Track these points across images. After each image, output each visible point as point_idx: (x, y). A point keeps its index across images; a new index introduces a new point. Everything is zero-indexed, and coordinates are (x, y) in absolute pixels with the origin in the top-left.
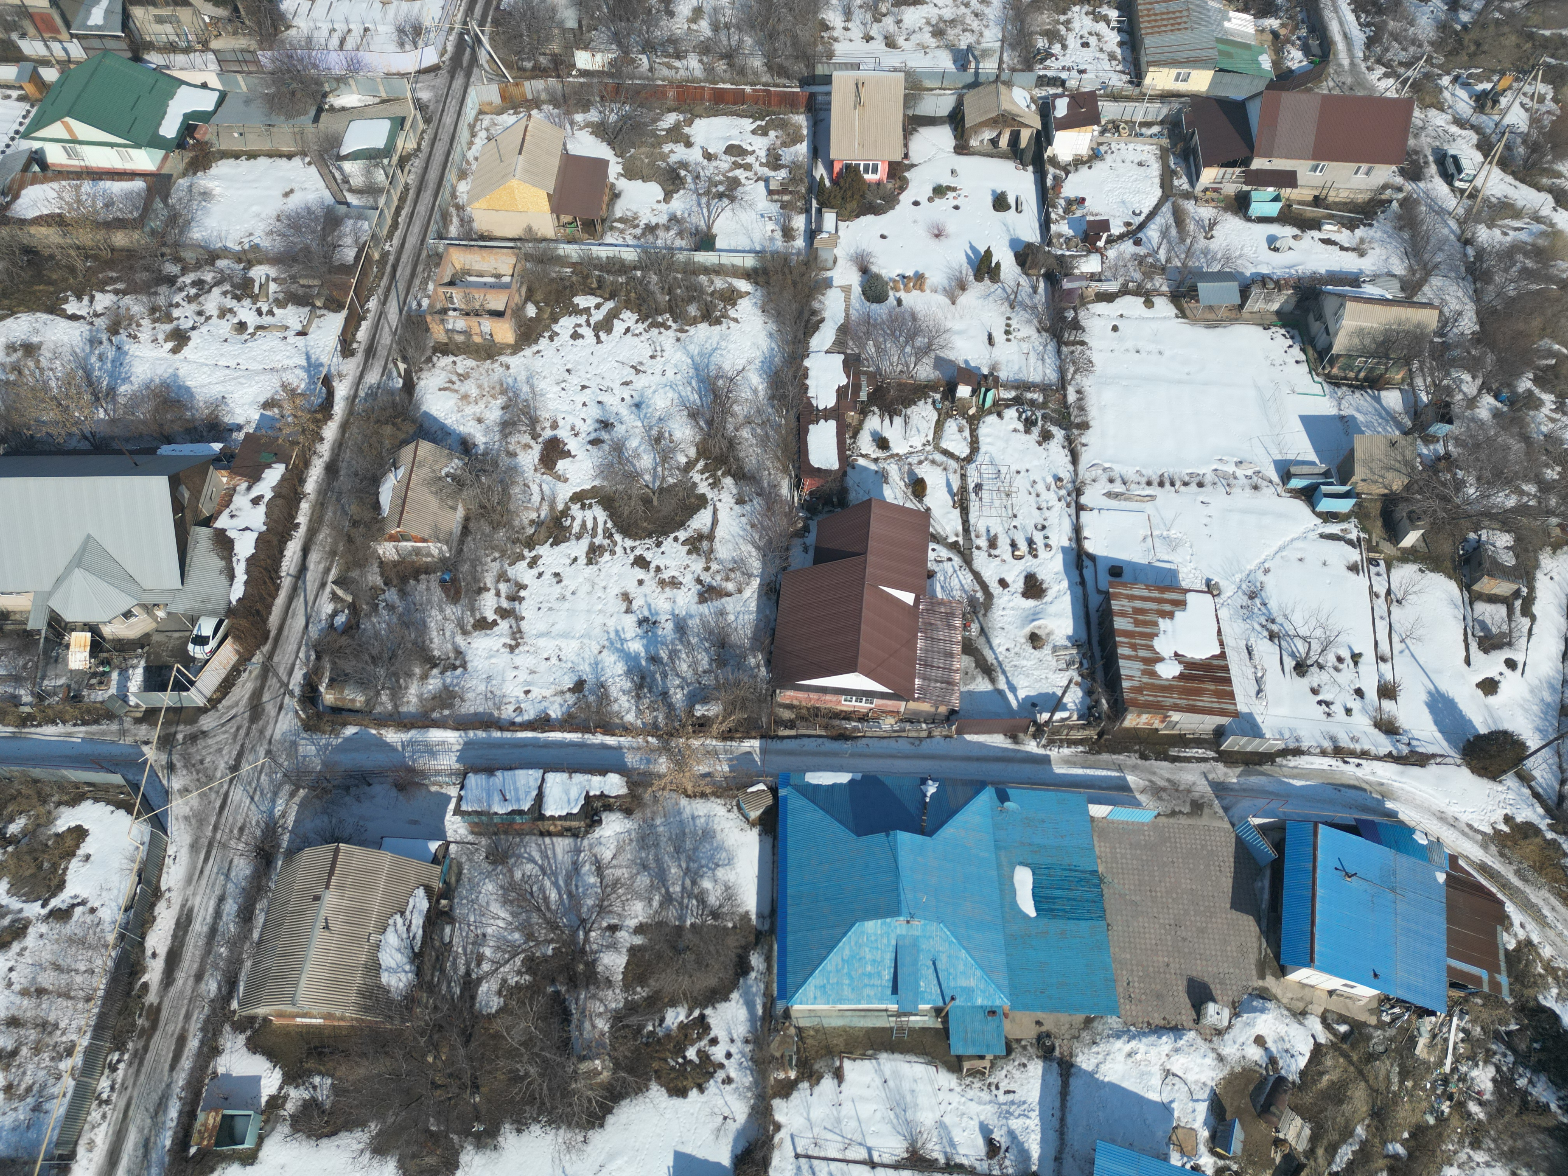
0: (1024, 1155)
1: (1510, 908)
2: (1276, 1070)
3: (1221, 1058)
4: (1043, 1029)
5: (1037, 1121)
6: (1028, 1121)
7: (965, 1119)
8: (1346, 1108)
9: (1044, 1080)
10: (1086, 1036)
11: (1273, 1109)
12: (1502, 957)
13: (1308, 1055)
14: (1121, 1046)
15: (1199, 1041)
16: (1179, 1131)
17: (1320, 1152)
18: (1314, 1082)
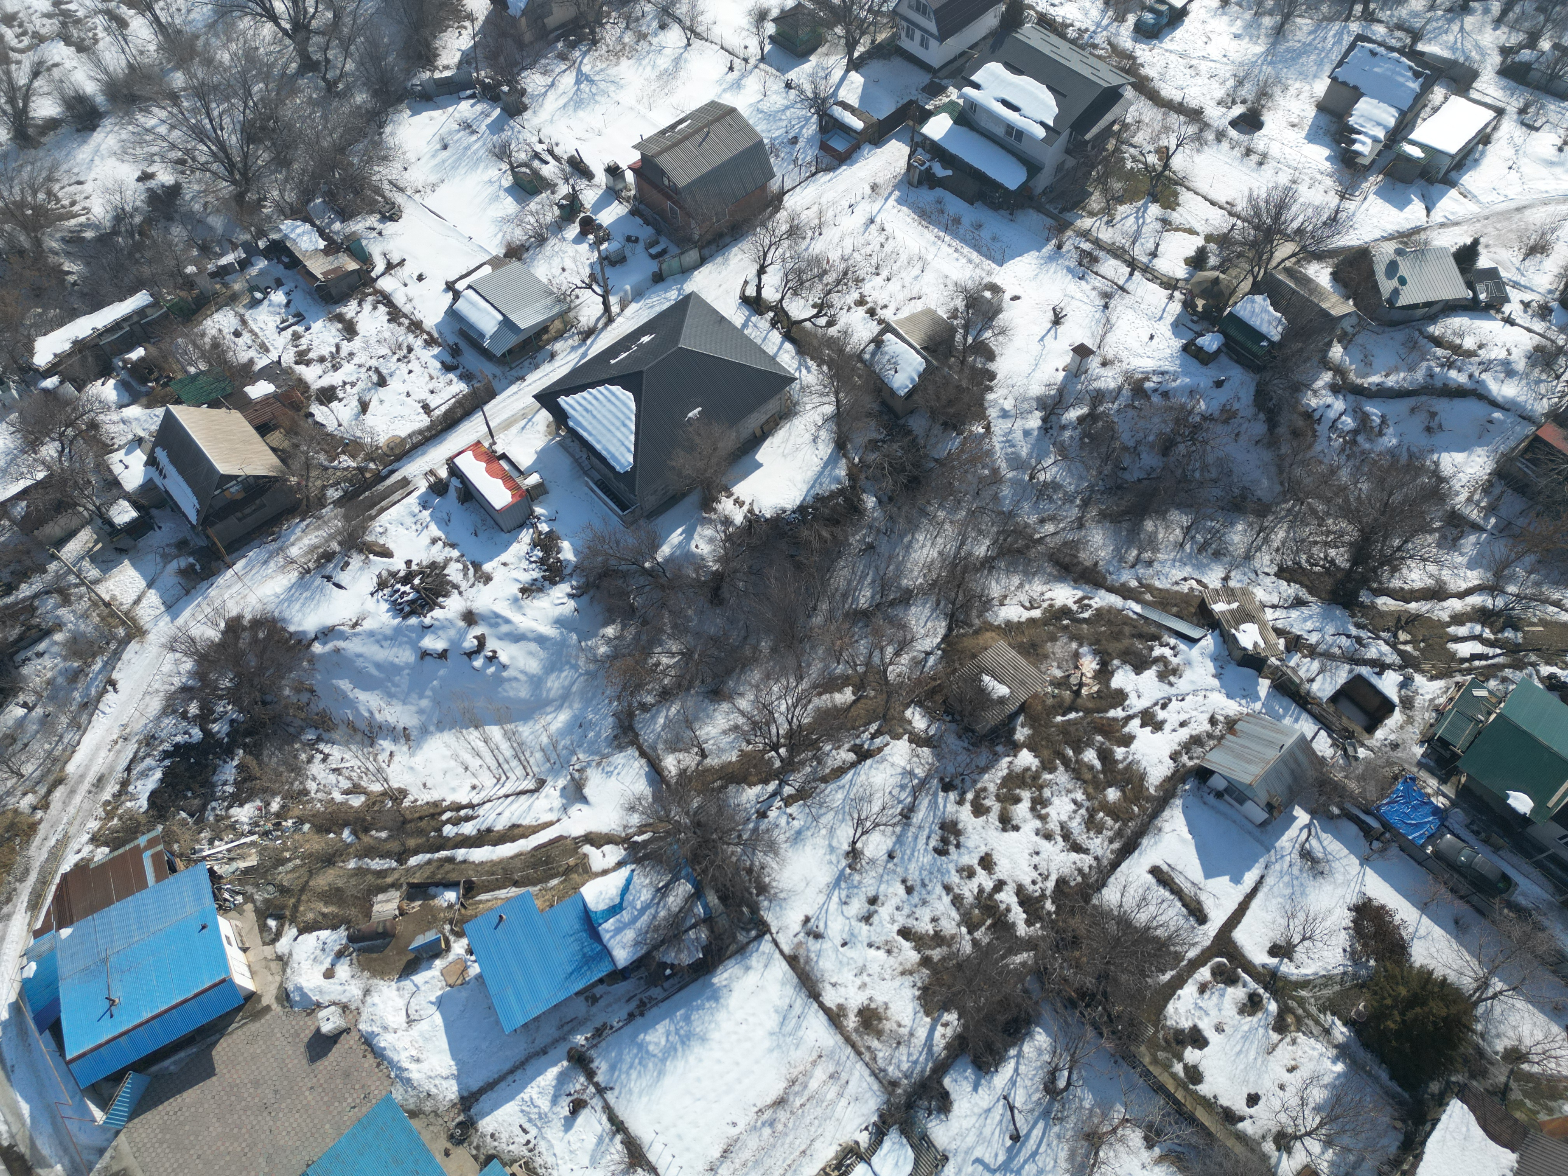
0: (562, 1079)
1: (66, 867)
2: (346, 947)
3: (367, 992)
4: (449, 1145)
5: (528, 1089)
6: (535, 1096)
7: (574, 1147)
8: (340, 883)
9: (492, 1111)
10: (428, 1106)
11: (380, 930)
12: (121, 851)
13: (315, 934)
14: (415, 1073)
15: (364, 1016)
16: (451, 982)
17: (389, 880)
18: (335, 916)
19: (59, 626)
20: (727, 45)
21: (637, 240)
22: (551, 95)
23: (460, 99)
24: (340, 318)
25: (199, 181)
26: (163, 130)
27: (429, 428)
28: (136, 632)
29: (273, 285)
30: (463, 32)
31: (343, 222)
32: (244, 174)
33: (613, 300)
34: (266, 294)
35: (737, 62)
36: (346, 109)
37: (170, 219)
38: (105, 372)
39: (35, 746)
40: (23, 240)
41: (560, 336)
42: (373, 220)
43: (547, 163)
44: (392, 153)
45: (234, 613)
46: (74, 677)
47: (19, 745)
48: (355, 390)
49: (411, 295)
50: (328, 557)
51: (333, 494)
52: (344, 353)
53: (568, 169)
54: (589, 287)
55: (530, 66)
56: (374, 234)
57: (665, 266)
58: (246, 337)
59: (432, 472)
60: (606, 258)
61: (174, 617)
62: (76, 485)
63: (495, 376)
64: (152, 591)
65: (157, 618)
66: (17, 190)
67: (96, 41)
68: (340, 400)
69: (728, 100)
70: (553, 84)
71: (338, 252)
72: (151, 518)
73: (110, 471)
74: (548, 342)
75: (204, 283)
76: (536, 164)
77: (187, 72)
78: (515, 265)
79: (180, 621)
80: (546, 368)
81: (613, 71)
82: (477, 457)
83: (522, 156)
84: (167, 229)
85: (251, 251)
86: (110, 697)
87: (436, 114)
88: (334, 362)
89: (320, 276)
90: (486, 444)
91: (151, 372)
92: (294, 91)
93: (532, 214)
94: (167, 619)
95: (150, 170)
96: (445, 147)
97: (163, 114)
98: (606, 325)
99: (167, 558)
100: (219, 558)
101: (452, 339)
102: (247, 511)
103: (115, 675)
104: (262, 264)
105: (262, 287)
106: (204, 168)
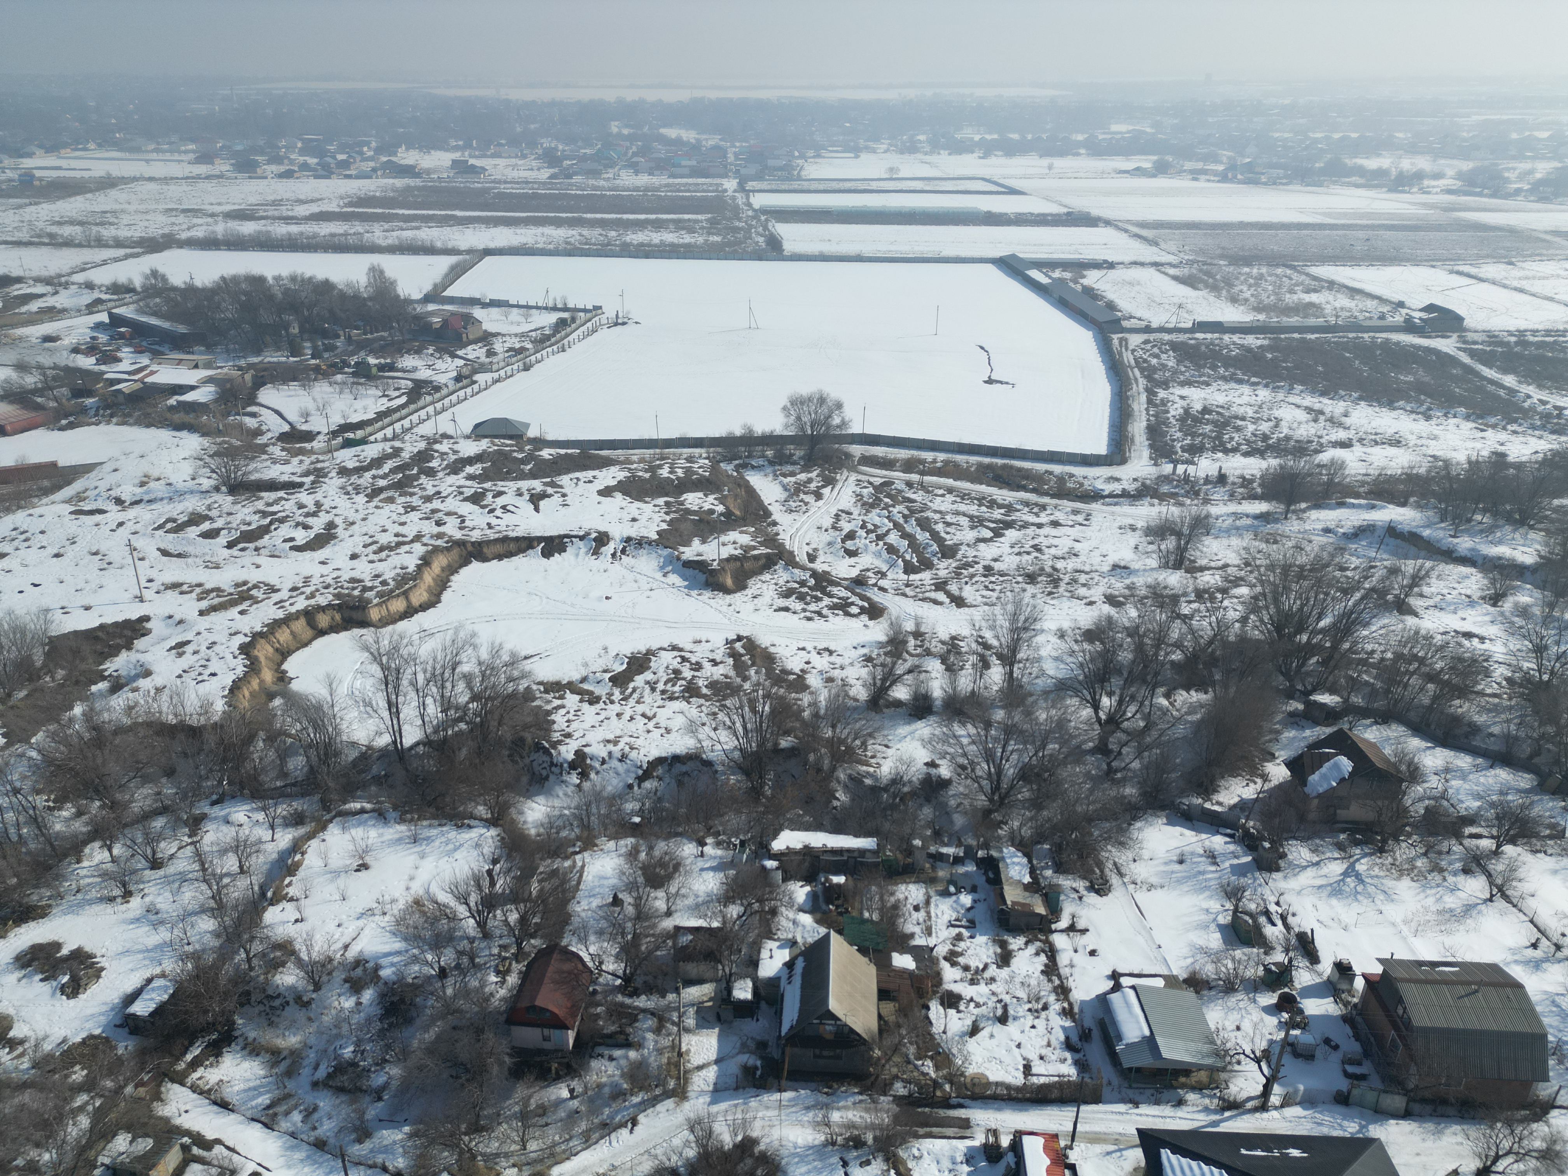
19: (639, 1046)
20: (1539, 920)
21: (1336, 1048)
22: (1310, 872)
23: (1218, 833)
24: (1003, 944)
25: (966, 787)
26: (965, 741)
27: (1018, 1089)
28: (680, 1093)
29: (969, 888)
30: (1252, 785)
31: (1055, 872)
32: (1002, 799)
33: (1277, 1089)
34: (958, 892)
35: (1544, 942)
36: (1113, 793)
37: (928, 800)
38: (809, 878)
39: (551, 1130)
40: (826, 763)
41: (1198, 1088)
42: (1081, 885)
43: (1274, 924)
44: (1131, 843)
45: (755, 1134)
46: (618, 1095)
47: (542, 1121)
48: (976, 1011)
49: (1075, 962)
50: (857, 1143)
51: (900, 1089)
52: (987, 974)
53: (1293, 941)
54: (1258, 1061)
55: (1303, 839)
56: (1075, 896)
57: (1356, 1092)
58: (921, 915)
59: (995, 1133)
60: (1292, 1045)
61: (713, 1102)
62: (730, 947)
63: (1109, 1083)
64: (715, 1068)
65: (702, 1092)
66: (846, 731)
67: (962, 668)
68: (959, 1011)
69: (1517, 972)
70: (1317, 864)
71: (1036, 892)
72: (758, 1008)
73: (759, 952)
74: (1183, 1086)
75: (920, 857)
76: (1262, 920)
77: (1009, 715)
78: (1189, 995)
79: (715, 1109)
80: (1166, 1110)
81: (1389, 883)
82: (1046, 1149)
83: (1252, 906)
84: (921, 806)
85: (970, 854)
86: (624, 1132)
87: (1188, 833)
88: (975, 976)
89: (1009, 903)
90: (1062, 1143)
91: (838, 898)
92: (1078, 762)
93: (1233, 959)
94: (708, 1099)
95: (938, 762)
96: (1181, 862)
97: (972, 730)
98: (1255, 1110)
99: (744, 1048)
100: (778, 1077)
101: (1088, 1023)
102: (825, 1053)
103: (641, 1118)
104: (971, 868)
105: (960, 884)
106: (976, 780)
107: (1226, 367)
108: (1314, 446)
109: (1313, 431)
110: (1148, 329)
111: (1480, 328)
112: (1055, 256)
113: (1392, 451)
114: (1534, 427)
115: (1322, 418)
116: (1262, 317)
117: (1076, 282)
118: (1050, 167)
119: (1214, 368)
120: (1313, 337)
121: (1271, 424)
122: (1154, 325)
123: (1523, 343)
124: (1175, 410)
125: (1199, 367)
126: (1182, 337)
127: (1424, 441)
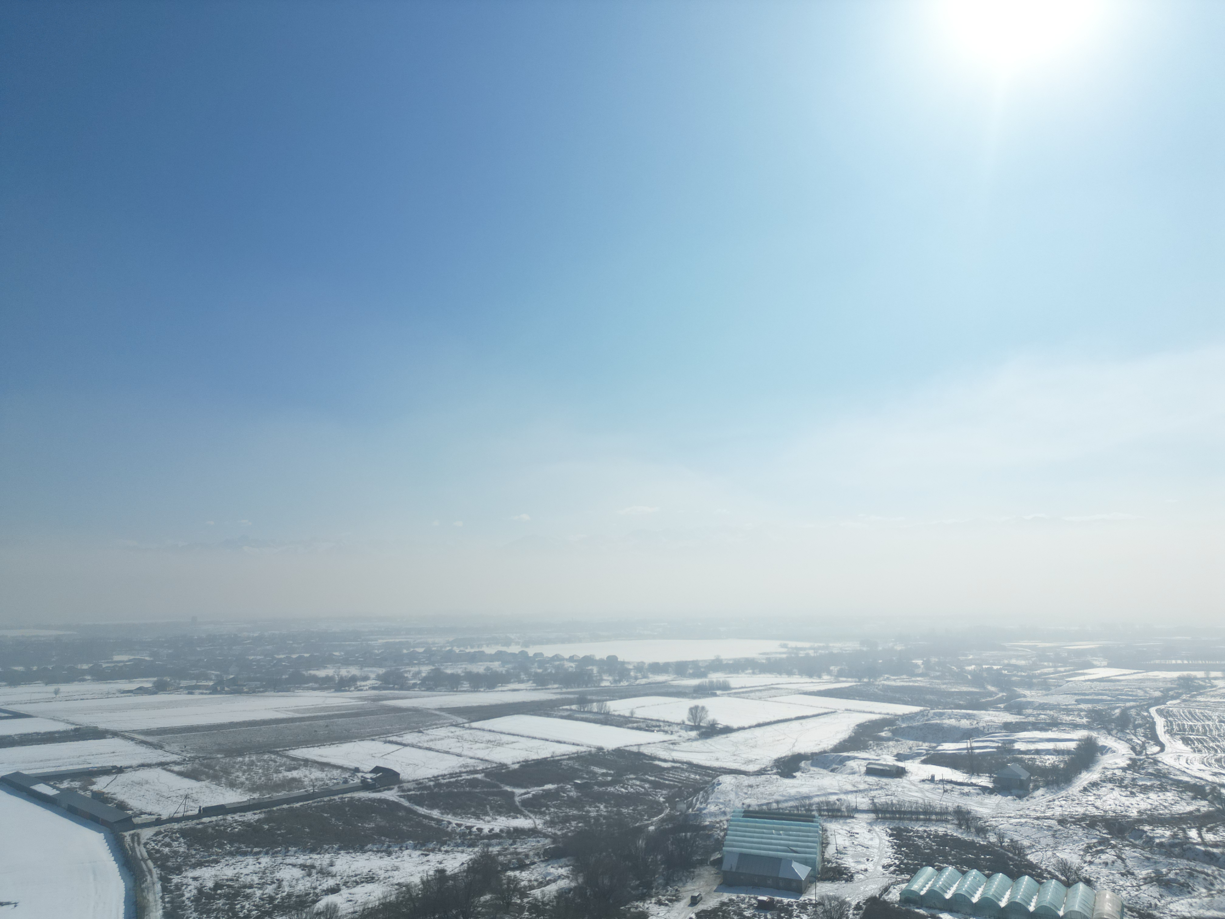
107: (231, 843)
108: (311, 897)
109: (308, 884)
110: (159, 822)
111: (410, 779)
112: (63, 768)
113: (369, 887)
114: (457, 845)
115: (314, 871)
116: (256, 796)
117: (85, 789)
118: (56, 692)
119: (221, 846)
120: (298, 805)
121: (274, 886)
122: (164, 817)
123: (438, 785)
124: (189, 892)
125: (207, 848)
126: (191, 824)
127: (390, 874)
